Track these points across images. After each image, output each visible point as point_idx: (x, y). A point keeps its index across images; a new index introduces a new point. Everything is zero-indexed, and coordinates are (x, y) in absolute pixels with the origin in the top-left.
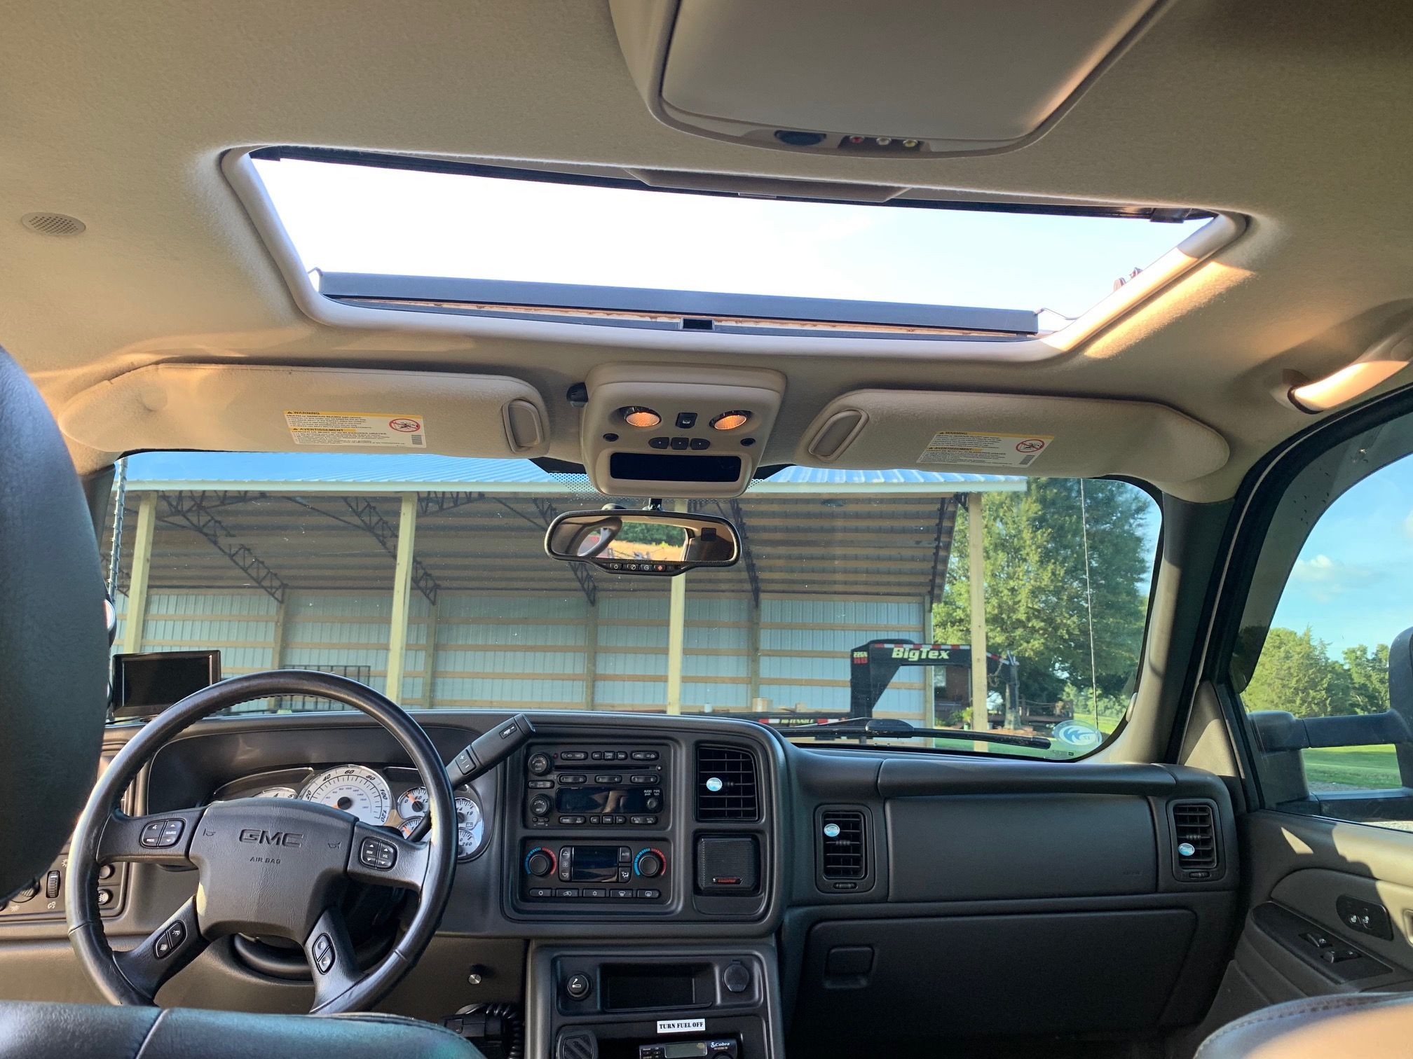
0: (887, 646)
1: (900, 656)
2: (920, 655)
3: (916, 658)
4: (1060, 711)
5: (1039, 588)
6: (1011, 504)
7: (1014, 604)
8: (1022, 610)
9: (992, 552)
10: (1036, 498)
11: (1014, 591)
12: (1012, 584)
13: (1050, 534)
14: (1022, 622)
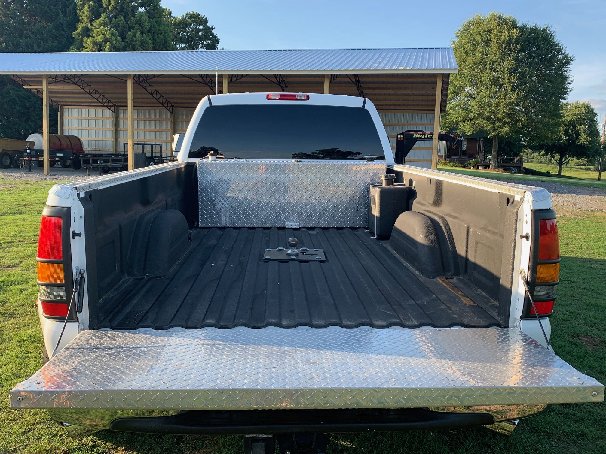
0: (411, 133)
1: (417, 137)
2: (425, 136)
3: (423, 137)
4: (517, 161)
5: (510, 103)
6: (500, 62)
7: (497, 111)
8: (501, 113)
9: (489, 86)
10: (513, 58)
11: (498, 104)
12: (497, 101)
13: (517, 77)
14: (500, 119)
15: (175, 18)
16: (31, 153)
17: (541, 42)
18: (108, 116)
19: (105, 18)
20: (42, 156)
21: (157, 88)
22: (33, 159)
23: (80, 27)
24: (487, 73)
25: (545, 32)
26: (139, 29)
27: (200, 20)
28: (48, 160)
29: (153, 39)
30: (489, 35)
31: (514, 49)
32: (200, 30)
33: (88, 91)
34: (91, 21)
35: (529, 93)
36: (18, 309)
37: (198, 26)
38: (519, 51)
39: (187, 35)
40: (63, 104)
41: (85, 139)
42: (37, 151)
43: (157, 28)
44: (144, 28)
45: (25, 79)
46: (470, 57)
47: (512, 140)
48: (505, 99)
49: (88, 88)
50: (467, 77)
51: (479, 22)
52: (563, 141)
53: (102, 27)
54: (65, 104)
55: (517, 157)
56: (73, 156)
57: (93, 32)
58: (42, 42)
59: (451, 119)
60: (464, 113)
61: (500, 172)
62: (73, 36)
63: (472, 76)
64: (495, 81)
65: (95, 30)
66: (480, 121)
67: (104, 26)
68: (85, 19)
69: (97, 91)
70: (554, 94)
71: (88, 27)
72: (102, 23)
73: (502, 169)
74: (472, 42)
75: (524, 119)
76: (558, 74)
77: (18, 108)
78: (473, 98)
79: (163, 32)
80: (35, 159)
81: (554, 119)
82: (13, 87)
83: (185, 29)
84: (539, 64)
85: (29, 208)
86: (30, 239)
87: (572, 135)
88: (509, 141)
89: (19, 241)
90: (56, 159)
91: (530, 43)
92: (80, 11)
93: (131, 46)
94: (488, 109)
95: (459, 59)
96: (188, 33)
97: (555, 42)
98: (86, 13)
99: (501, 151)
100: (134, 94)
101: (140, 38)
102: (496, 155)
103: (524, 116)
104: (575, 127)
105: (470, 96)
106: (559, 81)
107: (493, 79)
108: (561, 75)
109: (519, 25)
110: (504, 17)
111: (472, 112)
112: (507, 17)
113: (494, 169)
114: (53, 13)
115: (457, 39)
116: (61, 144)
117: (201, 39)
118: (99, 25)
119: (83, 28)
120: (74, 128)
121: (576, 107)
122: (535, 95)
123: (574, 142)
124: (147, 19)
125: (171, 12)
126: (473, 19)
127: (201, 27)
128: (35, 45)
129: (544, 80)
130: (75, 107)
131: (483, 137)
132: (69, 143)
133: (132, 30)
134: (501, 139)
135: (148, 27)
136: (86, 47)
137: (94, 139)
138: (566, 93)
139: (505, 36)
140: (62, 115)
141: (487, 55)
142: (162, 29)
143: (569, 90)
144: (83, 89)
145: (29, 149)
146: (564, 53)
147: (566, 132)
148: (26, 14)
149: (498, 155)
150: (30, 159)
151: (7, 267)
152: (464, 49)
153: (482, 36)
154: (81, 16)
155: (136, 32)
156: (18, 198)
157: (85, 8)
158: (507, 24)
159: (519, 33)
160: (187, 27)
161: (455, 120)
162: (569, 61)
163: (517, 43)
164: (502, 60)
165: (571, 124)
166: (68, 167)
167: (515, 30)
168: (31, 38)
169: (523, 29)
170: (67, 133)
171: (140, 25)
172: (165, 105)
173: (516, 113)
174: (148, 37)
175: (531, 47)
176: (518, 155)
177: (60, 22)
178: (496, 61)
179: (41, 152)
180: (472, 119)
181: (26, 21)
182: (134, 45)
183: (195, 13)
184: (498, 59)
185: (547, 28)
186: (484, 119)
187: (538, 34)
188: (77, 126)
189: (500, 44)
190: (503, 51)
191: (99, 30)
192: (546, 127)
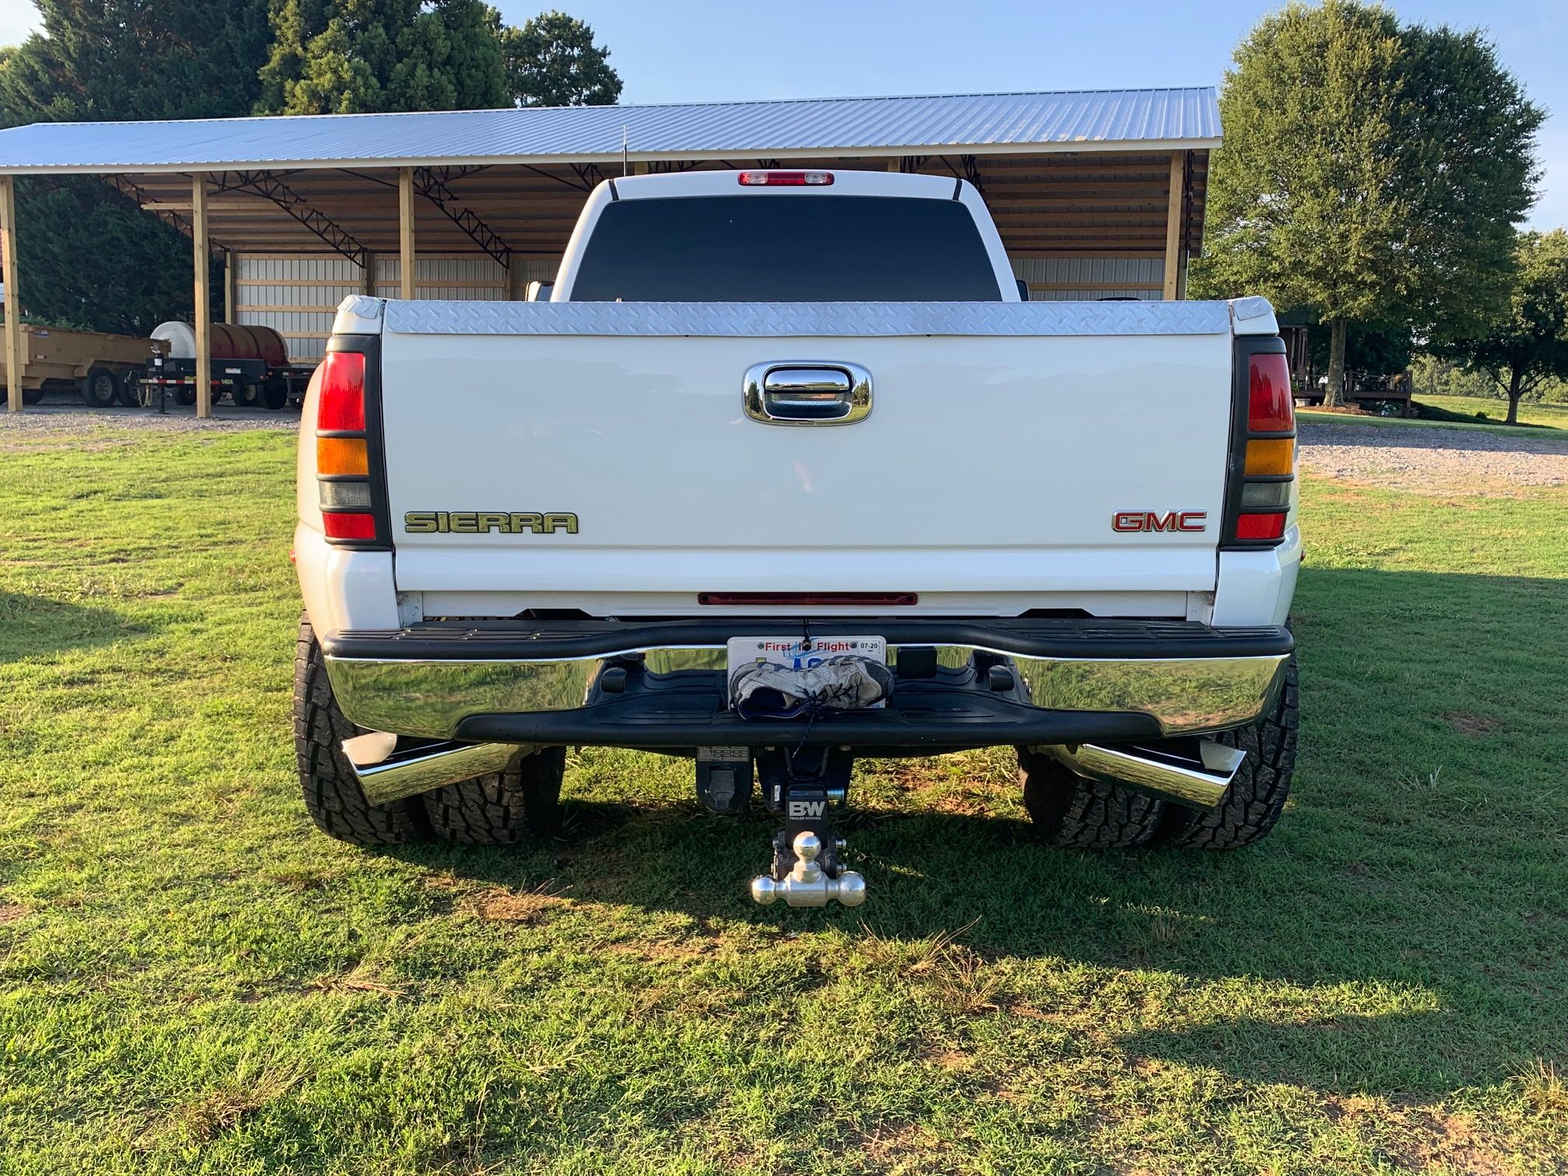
4: (1396, 386)
5: (1375, 231)
6: (1351, 124)
7: (1343, 253)
8: (1351, 260)
9: (1321, 189)
10: (1384, 116)
11: (1344, 237)
12: (1342, 227)
13: (1397, 163)
14: (1351, 275)
15: (508, 29)
16: (166, 367)
17: (1458, 73)
18: (347, 278)
19: (339, 31)
20: (194, 374)
21: (470, 205)
22: (169, 382)
23: (277, 54)
24: (1317, 156)
25: (1471, 46)
26: (422, 56)
27: (574, 34)
28: (207, 383)
29: (459, 81)
30: (1322, 57)
31: (1388, 91)
32: (572, 59)
33: (298, 214)
34: (304, 40)
35: (1425, 206)
36: (193, 663)
37: (569, 50)
38: (1400, 98)
39: (539, 72)
40: (237, 247)
41: (291, 335)
42: (180, 362)
43: (468, 53)
44: (436, 53)
45: (146, 187)
46: (1272, 113)
47: (1382, 332)
48: (1363, 223)
49: (300, 206)
50: (1263, 167)
51: (1295, 21)
52: (1519, 332)
53: (331, 53)
54: (242, 248)
55: (1396, 374)
56: (267, 374)
57: (310, 66)
58: (184, 95)
59: (1222, 278)
60: (1255, 261)
61: (1350, 414)
62: (261, 78)
63: (1276, 165)
64: (1338, 177)
65: (313, 61)
66: (1297, 281)
67: (335, 51)
68: (290, 35)
69: (321, 214)
70: (1495, 210)
71: (296, 55)
72: (330, 44)
73: (1355, 407)
74: (1278, 76)
75: (1413, 273)
76: (1505, 156)
77: (127, 260)
78: (1279, 221)
79: (482, 63)
80: (174, 382)
81: (1494, 274)
82: (116, 208)
83: (535, 56)
84: (1455, 130)
85: (175, 485)
86: (193, 543)
87: (1545, 317)
88: (1374, 333)
89: (169, 546)
90: (226, 382)
91: (1428, 74)
92: (277, 14)
93: (402, 100)
94: (1319, 250)
95: (1243, 120)
96: (542, 66)
97: (1496, 72)
98: (291, 19)
99: (1354, 362)
100: (417, 218)
101: (426, 79)
102: (1341, 368)
103: (1412, 266)
104: (1552, 295)
105: (1272, 216)
106: (1508, 171)
107: (1331, 171)
108: (1513, 156)
109: (1402, 27)
110: (1361, 7)
111: (1276, 259)
112: (1368, 7)
113: (1335, 406)
114: (210, 20)
115: (1237, 69)
116: (233, 348)
117: (575, 81)
118: (323, 50)
119: (283, 57)
120: (265, 308)
121: (1555, 243)
122: (1442, 211)
123: (1550, 333)
124: (442, 29)
125: (499, 14)
126: (1282, 14)
127: (576, 52)
128: (166, 101)
129: (1466, 171)
130: (266, 256)
131: (1307, 324)
132: (253, 345)
133: (405, 60)
134: (1353, 328)
135: (446, 51)
136: (291, 103)
137: (315, 336)
138: (1525, 204)
139: (1362, 59)
140: (234, 277)
141: (1316, 108)
142: (480, 56)
143: (1533, 197)
144: (287, 209)
145: (160, 356)
146: (1521, 99)
147: (1529, 310)
148: (143, 24)
149: (1346, 369)
150: (163, 382)
151: (152, 594)
152: (1255, 93)
153: (1302, 60)
154: (280, 28)
155: (415, 65)
156: (147, 465)
157: (289, 7)
158: (1368, 25)
159: (1399, 50)
160: (540, 53)
161: (1232, 279)
162: (1532, 120)
163: (1394, 75)
164: (1357, 121)
165: (1540, 287)
166: (254, 403)
167: (1390, 43)
168: (156, 85)
169: (1412, 38)
170: (247, 320)
171: (425, 48)
172: (488, 248)
173: (1392, 257)
174: (444, 77)
175: (1431, 87)
176: (1400, 369)
177: (227, 43)
178: (1339, 124)
179: (189, 365)
180: (1277, 276)
181: (143, 43)
182: (412, 97)
183: (560, 15)
184: (1344, 118)
185: (1474, 34)
186: (1308, 275)
187: (1450, 52)
188: (271, 303)
189: (1349, 78)
190: (1357, 98)
191: (324, 61)
192: (1472, 294)
